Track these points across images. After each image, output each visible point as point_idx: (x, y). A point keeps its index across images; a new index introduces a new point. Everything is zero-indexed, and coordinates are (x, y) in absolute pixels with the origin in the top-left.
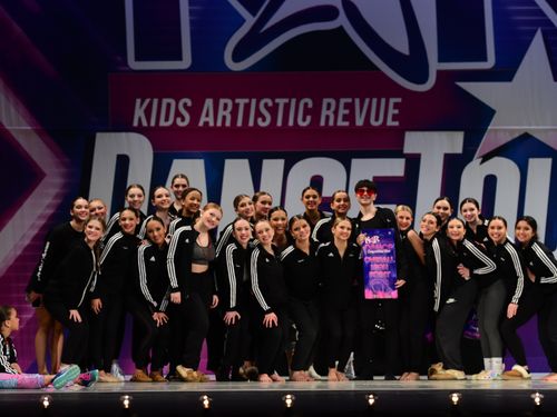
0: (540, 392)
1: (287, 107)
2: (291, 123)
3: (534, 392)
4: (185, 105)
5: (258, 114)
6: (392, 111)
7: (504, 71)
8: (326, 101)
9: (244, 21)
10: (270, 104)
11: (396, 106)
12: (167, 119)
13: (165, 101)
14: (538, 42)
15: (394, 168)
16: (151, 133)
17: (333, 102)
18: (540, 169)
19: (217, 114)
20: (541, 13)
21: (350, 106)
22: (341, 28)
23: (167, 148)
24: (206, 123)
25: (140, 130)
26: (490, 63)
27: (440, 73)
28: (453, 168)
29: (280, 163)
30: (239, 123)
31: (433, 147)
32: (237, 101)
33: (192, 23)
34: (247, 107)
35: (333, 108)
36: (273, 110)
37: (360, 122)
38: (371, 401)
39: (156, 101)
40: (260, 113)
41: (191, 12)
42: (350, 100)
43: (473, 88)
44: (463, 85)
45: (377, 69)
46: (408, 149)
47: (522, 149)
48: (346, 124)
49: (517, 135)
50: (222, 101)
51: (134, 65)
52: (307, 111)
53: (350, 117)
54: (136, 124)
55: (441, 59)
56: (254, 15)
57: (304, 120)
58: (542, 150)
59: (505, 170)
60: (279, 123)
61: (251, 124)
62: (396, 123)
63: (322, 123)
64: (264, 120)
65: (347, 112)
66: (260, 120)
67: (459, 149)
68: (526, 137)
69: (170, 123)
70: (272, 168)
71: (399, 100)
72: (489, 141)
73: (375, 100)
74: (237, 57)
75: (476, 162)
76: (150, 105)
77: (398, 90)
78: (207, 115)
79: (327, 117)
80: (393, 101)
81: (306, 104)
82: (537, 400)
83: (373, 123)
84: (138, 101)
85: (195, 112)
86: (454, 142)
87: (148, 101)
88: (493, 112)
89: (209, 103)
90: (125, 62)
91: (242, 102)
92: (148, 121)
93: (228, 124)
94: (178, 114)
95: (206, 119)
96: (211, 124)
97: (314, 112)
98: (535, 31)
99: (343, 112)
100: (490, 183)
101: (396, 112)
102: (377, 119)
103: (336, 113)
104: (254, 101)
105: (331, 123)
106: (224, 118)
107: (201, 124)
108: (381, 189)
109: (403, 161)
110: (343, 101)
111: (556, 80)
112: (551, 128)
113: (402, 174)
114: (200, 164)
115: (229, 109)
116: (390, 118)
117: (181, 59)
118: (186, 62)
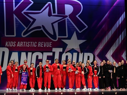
0: (76, 92)
1: (32, 43)
2: (33, 46)
3: (75, 92)
4: (15, 43)
5: (27, 44)
6: (50, 44)
7: (69, 38)
8: (39, 42)
9: (25, 28)
10: (29, 43)
12: (11, 45)
13: (11, 42)
15: (51, 54)
16: (9, 48)
17: (40, 42)
18: (75, 54)
20: (75, 28)
21: (43, 43)
22: (42, 30)
23: (12, 50)
24: (18, 46)
25: (7, 47)
26: (67, 37)
27: (58, 38)
28: (61, 54)
29: (31, 53)
30: (24, 46)
31: (57, 51)
33: (16, 29)
34: (25, 43)
35: (40, 44)
36: (30, 44)
37: (45, 46)
38: (48, 94)
39: (9, 42)
41: (16, 27)
42: (43, 42)
43: (64, 41)
44: (62, 40)
45: (48, 37)
46: (53, 51)
47: (72, 51)
48: (43, 46)
49: (71, 49)
50: (21, 42)
51: (6, 36)
54: (6, 46)
55: (59, 36)
57: (35, 46)
58: (76, 51)
59: (69, 55)
60: (31, 46)
63: (38, 46)
64: (28, 46)
65: (43, 44)
66: (28, 45)
67: (62, 51)
68: (73, 49)
69: (12, 46)
71: (52, 42)
72: (66, 50)
73: (47, 42)
74: (24, 35)
75: (65, 53)
76: (9, 43)
77: (51, 41)
79: (39, 45)
80: (50, 43)
81: (36, 43)
82: (76, 94)
83: (47, 46)
84: (6, 42)
87: (8, 42)
88: (67, 45)
89: (19, 42)
90: (4, 35)
91: (24, 42)
92: (8, 46)
93: (22, 46)
94: (13, 44)
95: (18, 45)
97: (37, 44)
98: (74, 32)
99: (42, 44)
100: (67, 57)
101: (51, 44)
102: (48, 46)
103: (41, 44)
104: (27, 42)
105: (40, 46)
106: (21, 45)
107: (17, 46)
108: (49, 58)
109: (52, 53)
110: (42, 42)
111: (78, 40)
112: (77, 48)
113: (52, 55)
114: (17, 53)
115: (22, 44)
116: (50, 45)
117: (14, 35)
118: (15, 35)
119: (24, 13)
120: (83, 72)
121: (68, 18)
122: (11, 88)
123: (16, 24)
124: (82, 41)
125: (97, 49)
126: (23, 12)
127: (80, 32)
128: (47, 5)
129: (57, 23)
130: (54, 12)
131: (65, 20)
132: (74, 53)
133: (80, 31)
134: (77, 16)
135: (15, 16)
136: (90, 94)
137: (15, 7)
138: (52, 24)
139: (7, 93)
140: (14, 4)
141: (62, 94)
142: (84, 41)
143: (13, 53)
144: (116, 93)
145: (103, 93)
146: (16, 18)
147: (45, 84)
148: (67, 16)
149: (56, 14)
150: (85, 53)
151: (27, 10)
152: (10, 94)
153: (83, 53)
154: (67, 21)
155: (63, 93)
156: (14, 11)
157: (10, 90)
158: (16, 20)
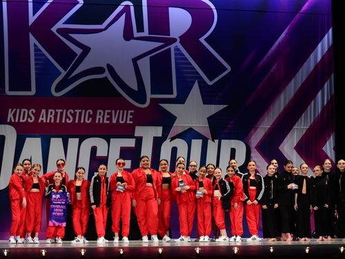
0: (200, 247)
1: (80, 114)
2: (82, 121)
3: (196, 247)
4: (32, 112)
5: (67, 117)
6: (129, 117)
7: (181, 100)
10: (73, 112)
11: (131, 114)
12: (23, 119)
13: (23, 110)
14: (196, 86)
15: (131, 143)
16: (16, 125)
17: (102, 111)
18: (197, 144)
19: (47, 116)
20: (197, 73)
21: (110, 114)
22: (106, 78)
23: (23, 133)
24: (42, 121)
25: (11, 123)
26: (174, 96)
27: (151, 99)
28: (158, 143)
29: (77, 140)
30: (58, 121)
31: (148, 134)
32: (57, 110)
33: (36, 74)
34: (62, 113)
35: (102, 115)
36: (74, 116)
37: (114, 121)
38: (122, 252)
39: (18, 110)
40: (68, 117)
41: (36, 69)
42: (110, 111)
43: (166, 106)
44: (162, 105)
45: (123, 97)
46: (137, 134)
47: (189, 135)
48: (108, 122)
49: (186, 129)
50: (50, 111)
51: (8, 93)
52: (90, 116)
53: (110, 119)
54: (8, 121)
55: (152, 93)
56: (66, 70)
57: (88, 120)
58: (198, 136)
59: (181, 144)
60: (77, 121)
61: (63, 121)
62: (131, 122)
63: (97, 122)
64: (70, 120)
65: (108, 116)
66: (67, 120)
67: (160, 134)
68: (190, 129)
69: (25, 120)
70: (73, 142)
71: (133, 111)
72: (172, 133)
73: (121, 111)
74: (57, 90)
75: (168, 140)
76: (15, 113)
77: (132, 107)
78: (43, 117)
79: (99, 119)
80: (130, 112)
81: (89, 113)
82: (198, 251)
83: (121, 122)
84: (10, 110)
85: (37, 115)
86: (158, 131)
87: (14, 110)
88: (176, 118)
89: (43, 111)
90: (4, 91)
91: (59, 111)
92: (15, 119)
93: (52, 121)
94: (29, 116)
95: (42, 119)
96: (45, 121)
97: (93, 116)
98: (194, 82)
99: (106, 116)
100: (174, 150)
101: (132, 117)
102: (122, 120)
103: (103, 117)
104: (65, 111)
105: (101, 122)
106: (51, 118)
107: (40, 121)
108: (125, 153)
109: (134, 140)
110: (107, 111)
111: (204, 104)
112: (201, 125)
113: (134, 146)
114: (39, 140)
115: (53, 114)
116: (128, 119)
117: (30, 90)
118: (33, 92)
119: (59, 30)
120: (217, 193)
121: (178, 44)
122: (24, 236)
123: (36, 60)
124: (214, 109)
125: (256, 129)
126: (54, 29)
127: (210, 83)
128: (120, 8)
129: (147, 59)
130: (140, 29)
131: (170, 48)
132: (194, 142)
133: (211, 81)
134: (202, 40)
135: (33, 40)
136: (236, 251)
137: (34, 14)
138: (135, 60)
139: (10, 249)
140: (31, 5)
141: (160, 251)
142: (222, 107)
143: (28, 140)
144: (307, 251)
145: (272, 250)
146: (35, 45)
147: (114, 226)
148: (174, 40)
149: (146, 33)
150: (222, 141)
151: (67, 22)
152: (19, 251)
153: (217, 141)
154: (175, 54)
155: (164, 248)
156: (30, 24)
157: (20, 240)
158: (37, 50)
